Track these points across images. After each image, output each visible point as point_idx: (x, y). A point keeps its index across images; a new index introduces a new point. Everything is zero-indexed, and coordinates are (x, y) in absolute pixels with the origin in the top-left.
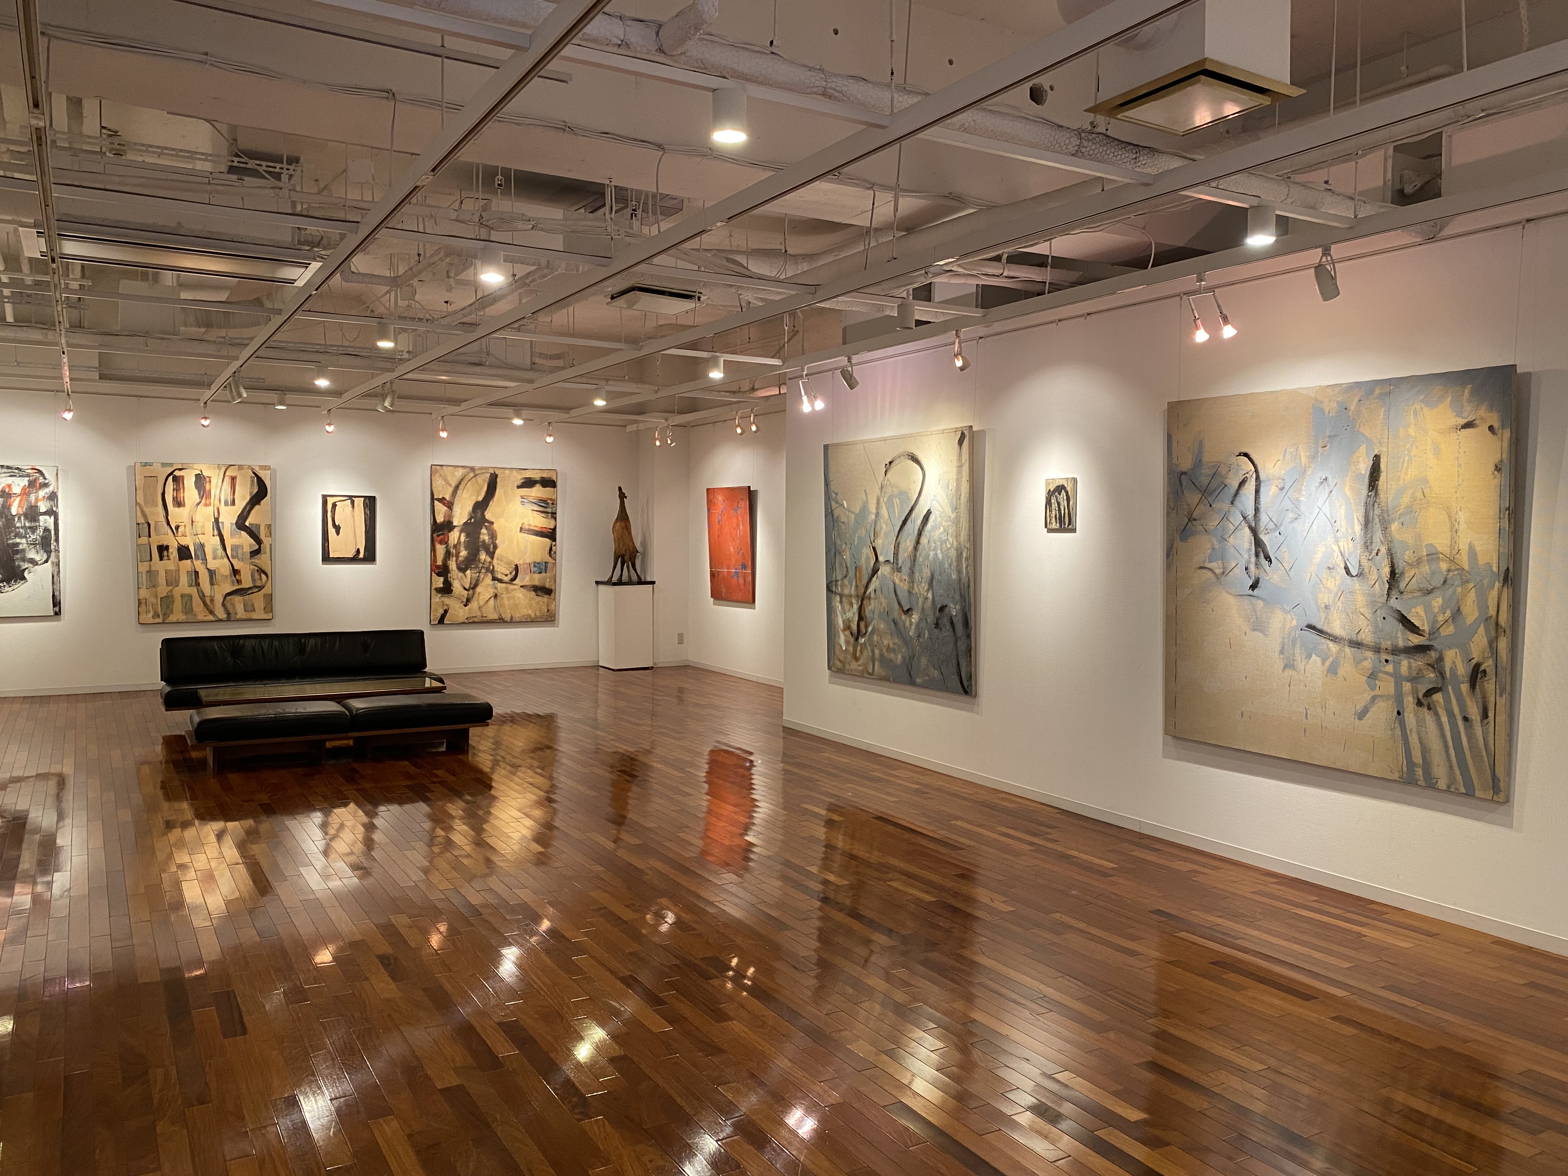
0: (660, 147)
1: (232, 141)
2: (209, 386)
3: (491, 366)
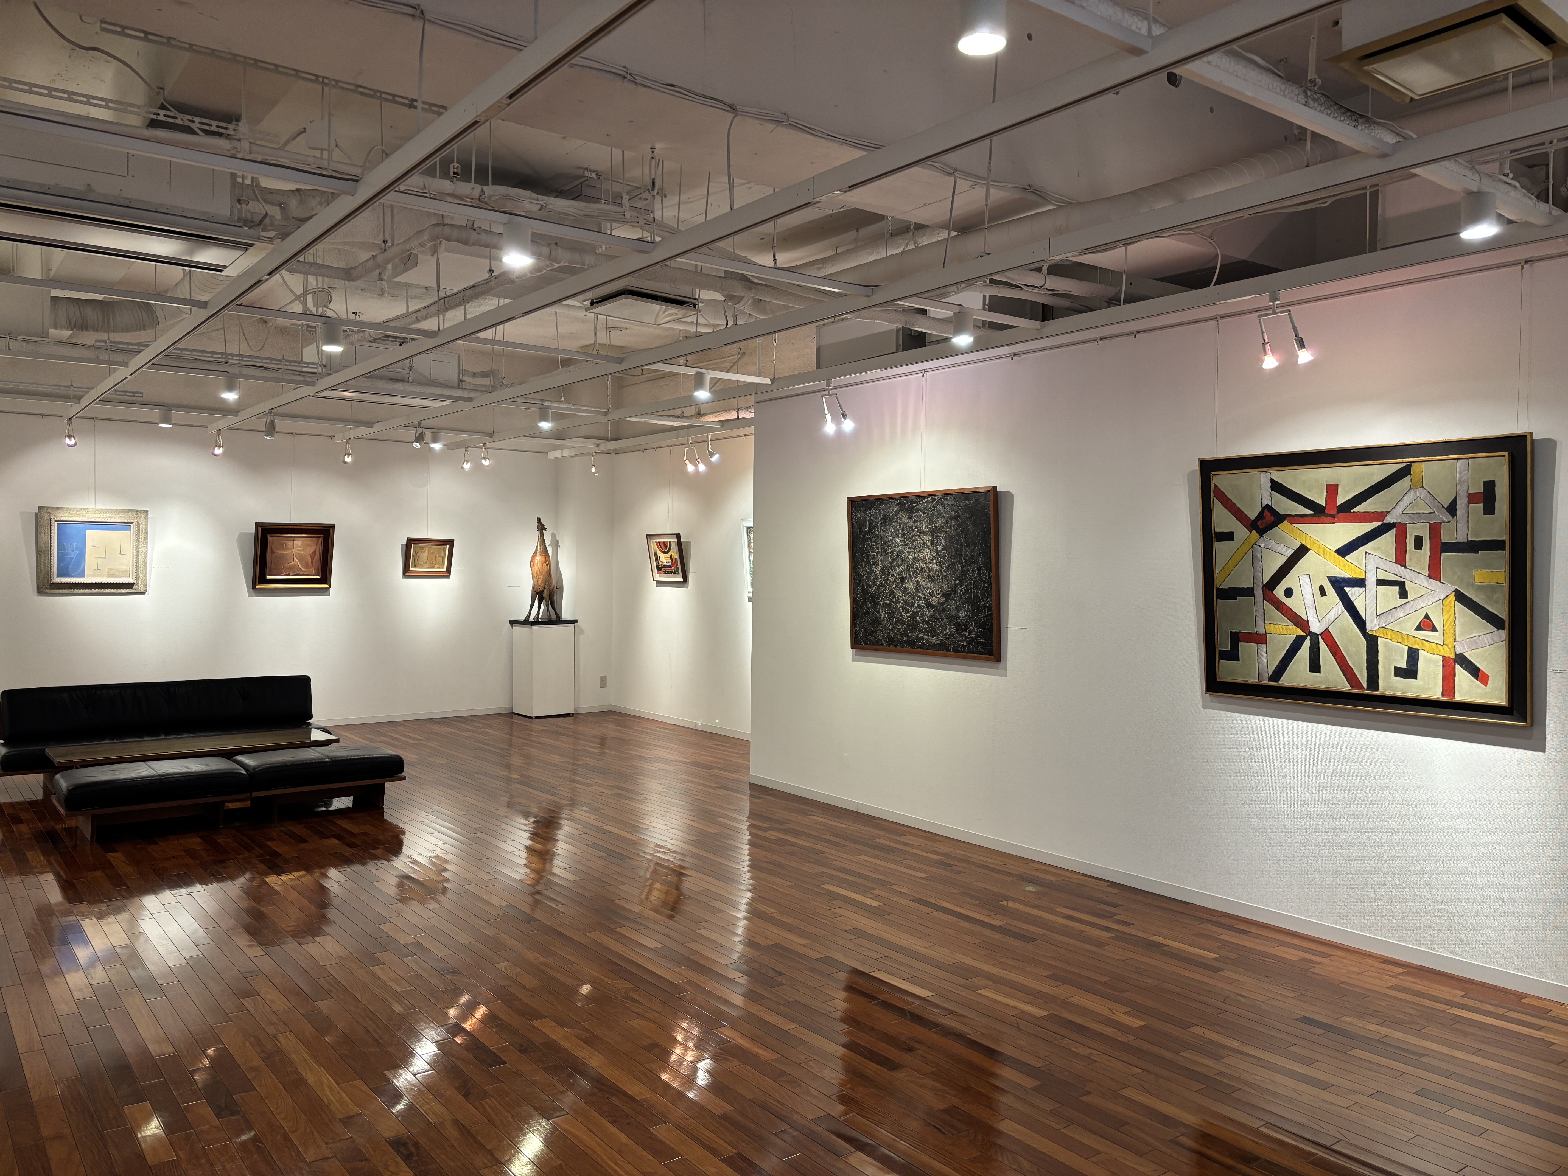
0: (732, 108)
1: (157, 90)
2: (78, 399)
3: (414, 383)
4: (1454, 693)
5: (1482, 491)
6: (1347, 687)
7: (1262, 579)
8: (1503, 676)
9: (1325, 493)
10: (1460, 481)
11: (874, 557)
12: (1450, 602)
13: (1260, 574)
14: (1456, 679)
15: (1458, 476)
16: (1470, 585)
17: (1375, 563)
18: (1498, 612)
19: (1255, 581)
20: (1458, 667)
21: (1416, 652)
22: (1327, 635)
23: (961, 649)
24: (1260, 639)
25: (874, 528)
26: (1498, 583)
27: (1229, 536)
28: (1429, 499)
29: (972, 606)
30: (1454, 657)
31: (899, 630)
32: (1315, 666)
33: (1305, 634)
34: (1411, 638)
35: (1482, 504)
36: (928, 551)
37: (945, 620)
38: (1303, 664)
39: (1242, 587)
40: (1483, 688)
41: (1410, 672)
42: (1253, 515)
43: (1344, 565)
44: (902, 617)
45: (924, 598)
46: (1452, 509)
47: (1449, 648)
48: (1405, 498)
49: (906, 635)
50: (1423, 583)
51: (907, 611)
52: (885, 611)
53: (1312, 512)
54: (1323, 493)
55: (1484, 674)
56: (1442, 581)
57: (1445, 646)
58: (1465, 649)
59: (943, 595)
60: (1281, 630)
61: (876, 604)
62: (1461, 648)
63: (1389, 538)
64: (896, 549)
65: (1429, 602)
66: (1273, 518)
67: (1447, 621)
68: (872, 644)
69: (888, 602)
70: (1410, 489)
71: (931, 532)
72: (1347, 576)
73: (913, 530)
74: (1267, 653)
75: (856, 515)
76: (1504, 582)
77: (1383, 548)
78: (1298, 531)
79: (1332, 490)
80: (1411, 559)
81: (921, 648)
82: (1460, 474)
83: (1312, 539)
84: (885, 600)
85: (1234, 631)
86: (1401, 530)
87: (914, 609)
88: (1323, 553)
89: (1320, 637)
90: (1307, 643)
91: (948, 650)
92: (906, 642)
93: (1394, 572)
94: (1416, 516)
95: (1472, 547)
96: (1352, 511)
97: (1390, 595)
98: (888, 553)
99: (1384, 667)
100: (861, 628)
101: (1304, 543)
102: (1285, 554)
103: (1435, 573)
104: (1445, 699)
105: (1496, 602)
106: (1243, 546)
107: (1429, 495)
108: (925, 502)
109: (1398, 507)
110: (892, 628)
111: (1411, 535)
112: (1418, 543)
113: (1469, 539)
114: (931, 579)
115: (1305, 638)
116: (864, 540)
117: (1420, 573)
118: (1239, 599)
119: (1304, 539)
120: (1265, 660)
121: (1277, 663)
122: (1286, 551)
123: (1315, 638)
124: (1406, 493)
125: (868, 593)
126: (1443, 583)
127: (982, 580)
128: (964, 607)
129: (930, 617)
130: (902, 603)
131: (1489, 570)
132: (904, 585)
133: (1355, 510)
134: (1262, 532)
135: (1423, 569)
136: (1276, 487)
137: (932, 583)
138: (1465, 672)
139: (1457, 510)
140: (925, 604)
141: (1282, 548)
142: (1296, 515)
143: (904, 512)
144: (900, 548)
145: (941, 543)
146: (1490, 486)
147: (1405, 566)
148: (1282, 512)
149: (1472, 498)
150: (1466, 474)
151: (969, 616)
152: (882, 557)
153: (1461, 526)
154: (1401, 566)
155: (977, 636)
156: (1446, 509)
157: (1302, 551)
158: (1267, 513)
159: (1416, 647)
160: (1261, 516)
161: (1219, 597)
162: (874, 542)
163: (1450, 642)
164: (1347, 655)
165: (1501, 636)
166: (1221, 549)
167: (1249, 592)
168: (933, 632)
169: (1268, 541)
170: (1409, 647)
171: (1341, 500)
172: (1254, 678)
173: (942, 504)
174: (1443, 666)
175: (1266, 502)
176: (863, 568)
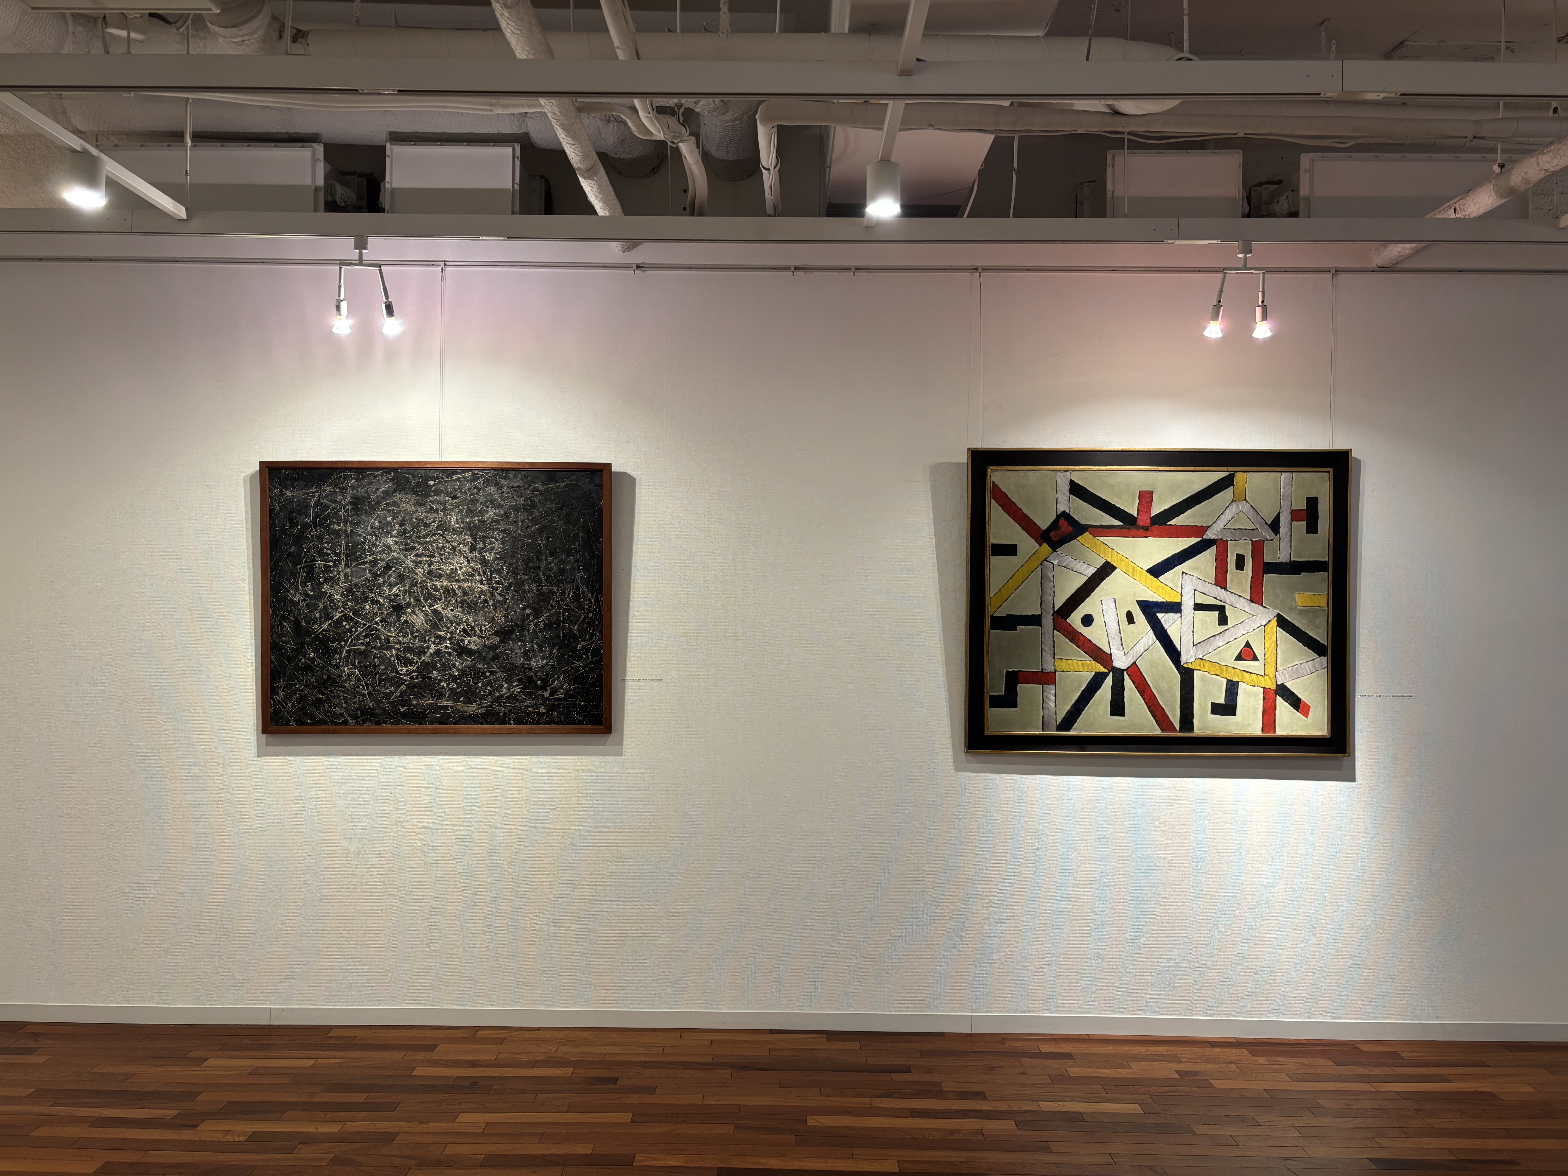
4: (1275, 727)
5: (1305, 508)
6: (1157, 731)
7: (1054, 604)
8: (1324, 705)
9: (1137, 501)
10: (1283, 496)
11: (327, 569)
12: (1272, 628)
13: (1051, 598)
14: (1277, 712)
15: (1282, 490)
16: (1291, 609)
17: (1193, 585)
18: (1319, 637)
19: (1043, 607)
20: (1279, 699)
21: (1234, 685)
22: (1134, 670)
23: (534, 719)
24: (1047, 678)
25: (327, 517)
26: (1319, 607)
27: (1010, 550)
28: (1251, 513)
29: (558, 650)
30: (1275, 688)
31: (387, 696)
32: (1118, 708)
33: (1106, 671)
34: (1230, 669)
35: (1305, 523)
36: (462, 560)
37: (498, 675)
38: (1102, 707)
39: (1026, 614)
40: (1305, 720)
41: (1227, 708)
42: (1044, 524)
43: (1157, 588)
44: (397, 672)
45: (450, 639)
46: (1275, 526)
47: (1270, 678)
48: (1227, 511)
49: (404, 703)
50: (1244, 607)
51: (408, 662)
52: (353, 664)
53: (1120, 523)
54: (1134, 501)
55: (1305, 704)
56: (1264, 605)
57: (1266, 677)
58: (1286, 678)
59: (496, 633)
60: (1076, 667)
61: (328, 652)
62: (1283, 677)
63: (1208, 558)
64: (384, 556)
65: (1250, 629)
66: (1070, 528)
67: (1268, 649)
68: (316, 722)
69: (362, 648)
70: (1233, 501)
71: (471, 529)
72: (1160, 600)
73: (427, 525)
74: (1055, 696)
75: (281, 494)
76: (1326, 606)
77: (1202, 568)
78: (1103, 546)
79: (1146, 498)
80: (1232, 580)
81: (441, 723)
82: (1284, 488)
83: (1119, 555)
84: (355, 645)
85: (1011, 670)
86: (1221, 546)
87: (425, 658)
88: (1131, 572)
89: (1125, 672)
90: (1109, 681)
91: (503, 722)
92: (403, 715)
93: (1213, 594)
94: (1238, 532)
95: (1294, 568)
96: (1168, 524)
97: (1209, 621)
98: (365, 563)
99: (1200, 704)
100: (288, 696)
101: (1108, 560)
102: (1086, 573)
103: (1256, 597)
104: (1265, 735)
105: (1318, 627)
106: (1028, 562)
107: (1252, 510)
108: (458, 480)
109: (1219, 522)
110: (370, 694)
111: (1232, 553)
112: (1240, 563)
113: (1292, 559)
114: (469, 607)
115: (1106, 675)
116: (300, 539)
117: (1241, 596)
118: (1021, 630)
119: (1110, 555)
120: (1053, 705)
121: (1068, 708)
122: (1086, 570)
123: (1119, 675)
124: (1228, 506)
125: (308, 633)
126: (1265, 607)
127: (581, 608)
128: (540, 651)
129: (463, 670)
130: (398, 649)
131: (1310, 593)
132: (403, 618)
133: (1172, 522)
134: (1055, 545)
135: (1244, 591)
136: (1077, 490)
137: (469, 614)
138: (1286, 704)
139: (1280, 528)
140: (453, 649)
141: (1082, 565)
142: (1101, 526)
143: (406, 494)
144: (395, 554)
145: (492, 548)
146: (1313, 503)
147: (1226, 589)
148: (1083, 522)
149: (1295, 515)
150: (1289, 489)
151: (553, 666)
152: (348, 570)
153: (1284, 545)
154: (1221, 588)
155: (568, 696)
156: (1269, 526)
157: (1107, 569)
158: (1063, 523)
159: (1235, 679)
160: (1055, 525)
161: (992, 627)
162: (328, 543)
163: (1271, 672)
164: (1158, 692)
165: (1321, 663)
166: (997, 567)
167: (1036, 620)
168: (470, 695)
169: (1063, 556)
170: (1228, 681)
171: (1156, 510)
172: (1037, 729)
173: (497, 484)
174: (1264, 699)
175: (1062, 508)
176: (297, 589)
